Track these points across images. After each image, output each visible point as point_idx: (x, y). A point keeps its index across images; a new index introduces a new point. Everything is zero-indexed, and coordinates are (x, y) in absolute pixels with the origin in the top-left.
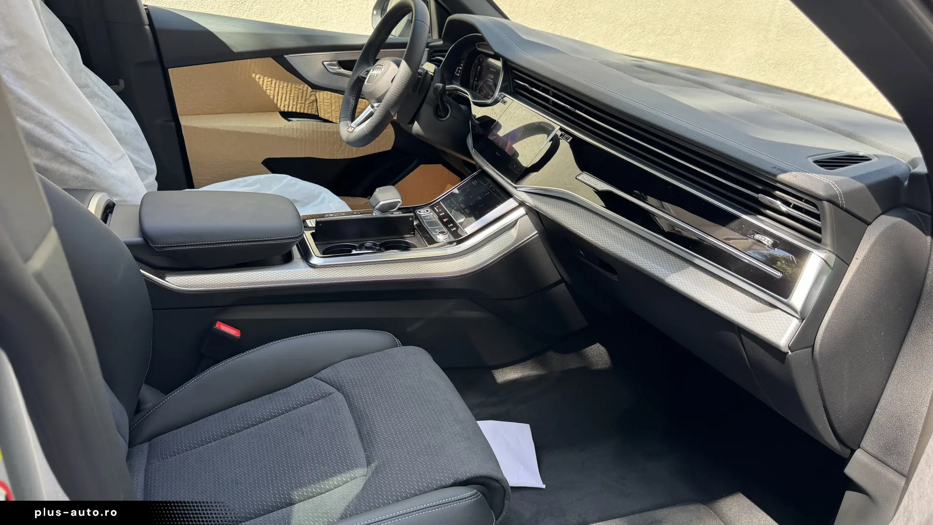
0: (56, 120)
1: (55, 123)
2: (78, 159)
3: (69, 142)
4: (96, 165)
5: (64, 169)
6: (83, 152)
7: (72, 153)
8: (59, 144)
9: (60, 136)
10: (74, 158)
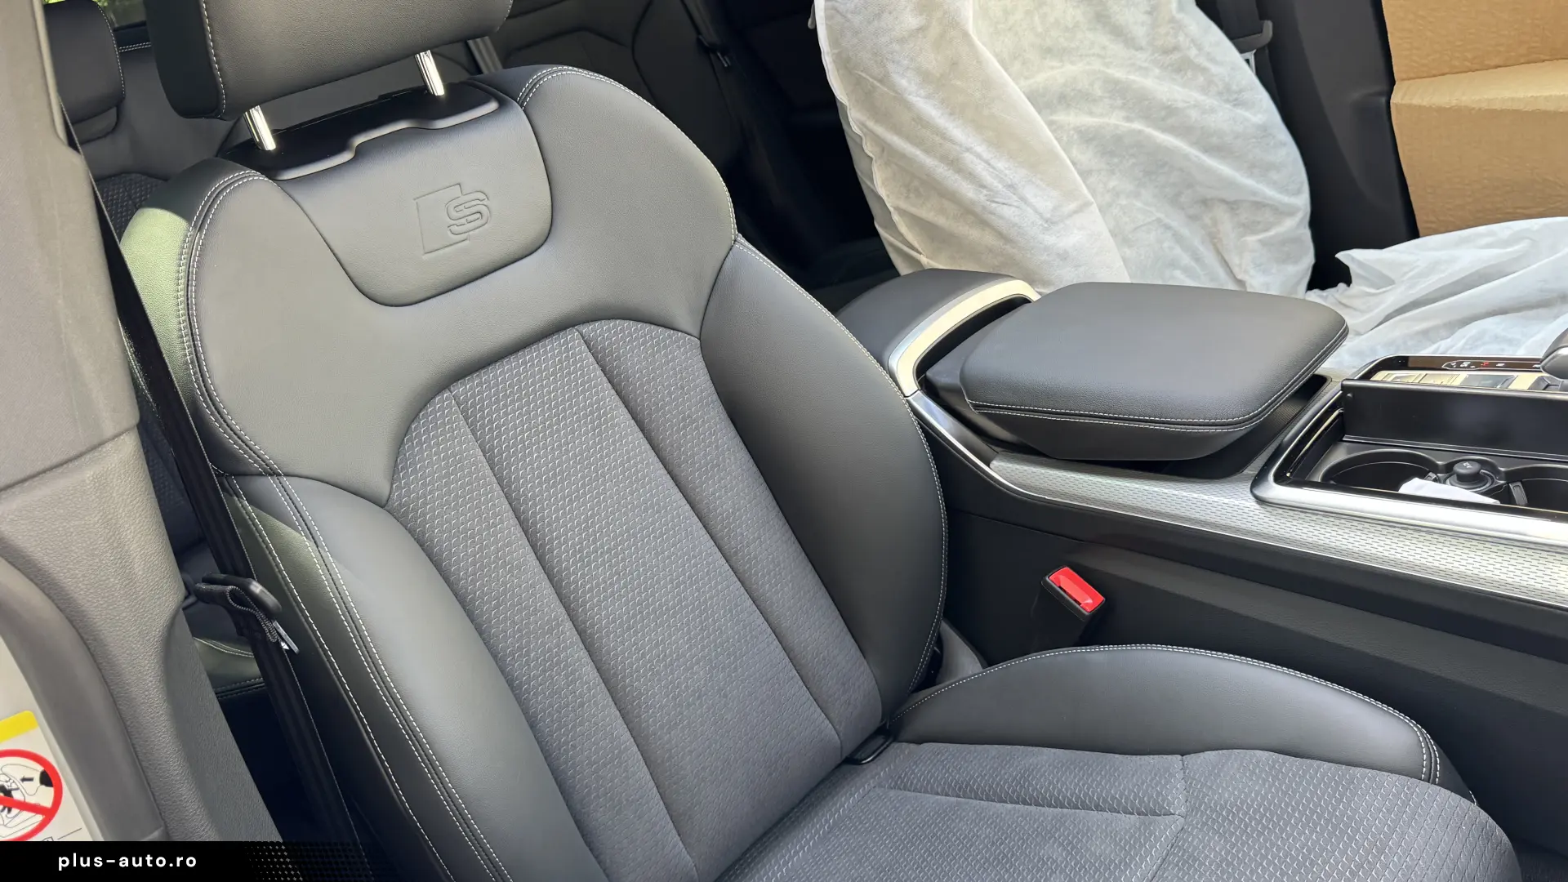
0: (968, 150)
1: (967, 155)
2: (993, 217)
3: (983, 186)
4: (1020, 227)
5: (973, 234)
6: (1004, 204)
7: (984, 208)
8: (968, 191)
9: (971, 177)
10: (986, 216)
